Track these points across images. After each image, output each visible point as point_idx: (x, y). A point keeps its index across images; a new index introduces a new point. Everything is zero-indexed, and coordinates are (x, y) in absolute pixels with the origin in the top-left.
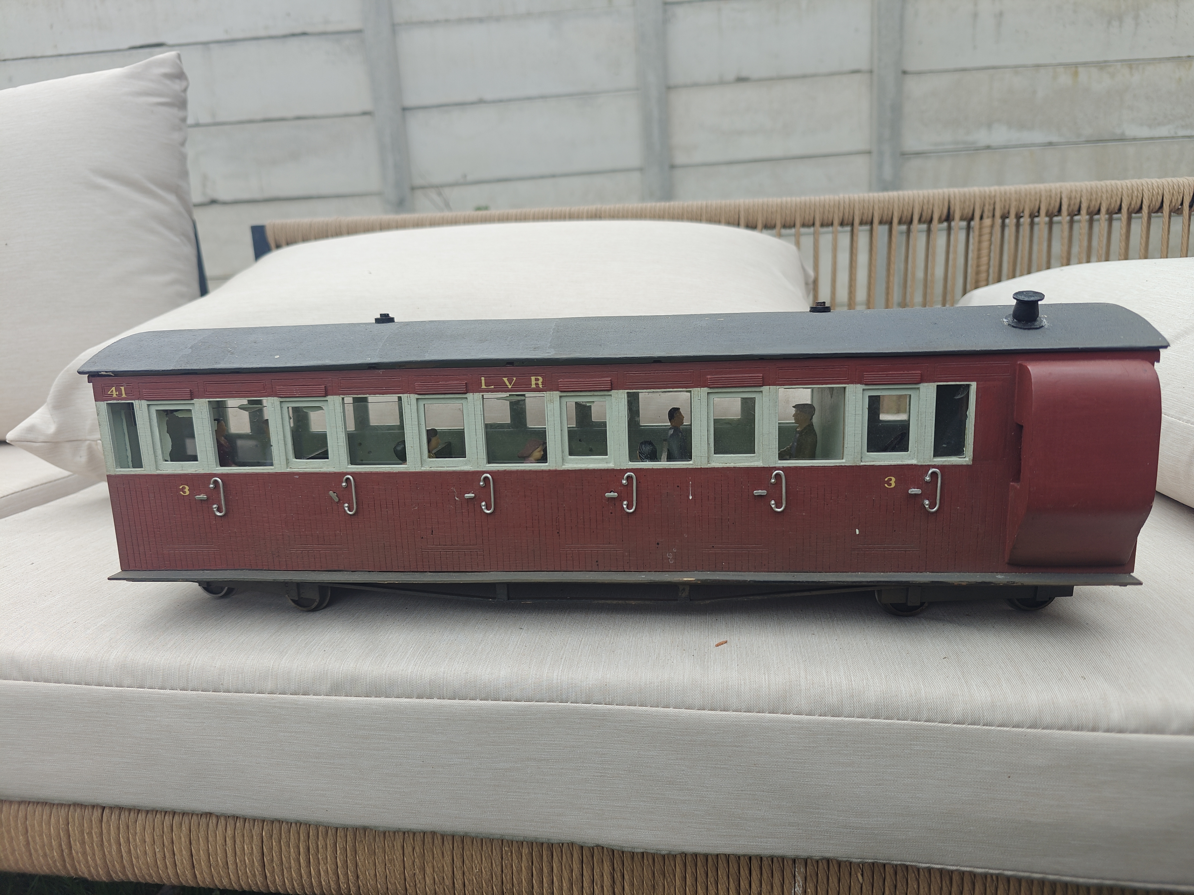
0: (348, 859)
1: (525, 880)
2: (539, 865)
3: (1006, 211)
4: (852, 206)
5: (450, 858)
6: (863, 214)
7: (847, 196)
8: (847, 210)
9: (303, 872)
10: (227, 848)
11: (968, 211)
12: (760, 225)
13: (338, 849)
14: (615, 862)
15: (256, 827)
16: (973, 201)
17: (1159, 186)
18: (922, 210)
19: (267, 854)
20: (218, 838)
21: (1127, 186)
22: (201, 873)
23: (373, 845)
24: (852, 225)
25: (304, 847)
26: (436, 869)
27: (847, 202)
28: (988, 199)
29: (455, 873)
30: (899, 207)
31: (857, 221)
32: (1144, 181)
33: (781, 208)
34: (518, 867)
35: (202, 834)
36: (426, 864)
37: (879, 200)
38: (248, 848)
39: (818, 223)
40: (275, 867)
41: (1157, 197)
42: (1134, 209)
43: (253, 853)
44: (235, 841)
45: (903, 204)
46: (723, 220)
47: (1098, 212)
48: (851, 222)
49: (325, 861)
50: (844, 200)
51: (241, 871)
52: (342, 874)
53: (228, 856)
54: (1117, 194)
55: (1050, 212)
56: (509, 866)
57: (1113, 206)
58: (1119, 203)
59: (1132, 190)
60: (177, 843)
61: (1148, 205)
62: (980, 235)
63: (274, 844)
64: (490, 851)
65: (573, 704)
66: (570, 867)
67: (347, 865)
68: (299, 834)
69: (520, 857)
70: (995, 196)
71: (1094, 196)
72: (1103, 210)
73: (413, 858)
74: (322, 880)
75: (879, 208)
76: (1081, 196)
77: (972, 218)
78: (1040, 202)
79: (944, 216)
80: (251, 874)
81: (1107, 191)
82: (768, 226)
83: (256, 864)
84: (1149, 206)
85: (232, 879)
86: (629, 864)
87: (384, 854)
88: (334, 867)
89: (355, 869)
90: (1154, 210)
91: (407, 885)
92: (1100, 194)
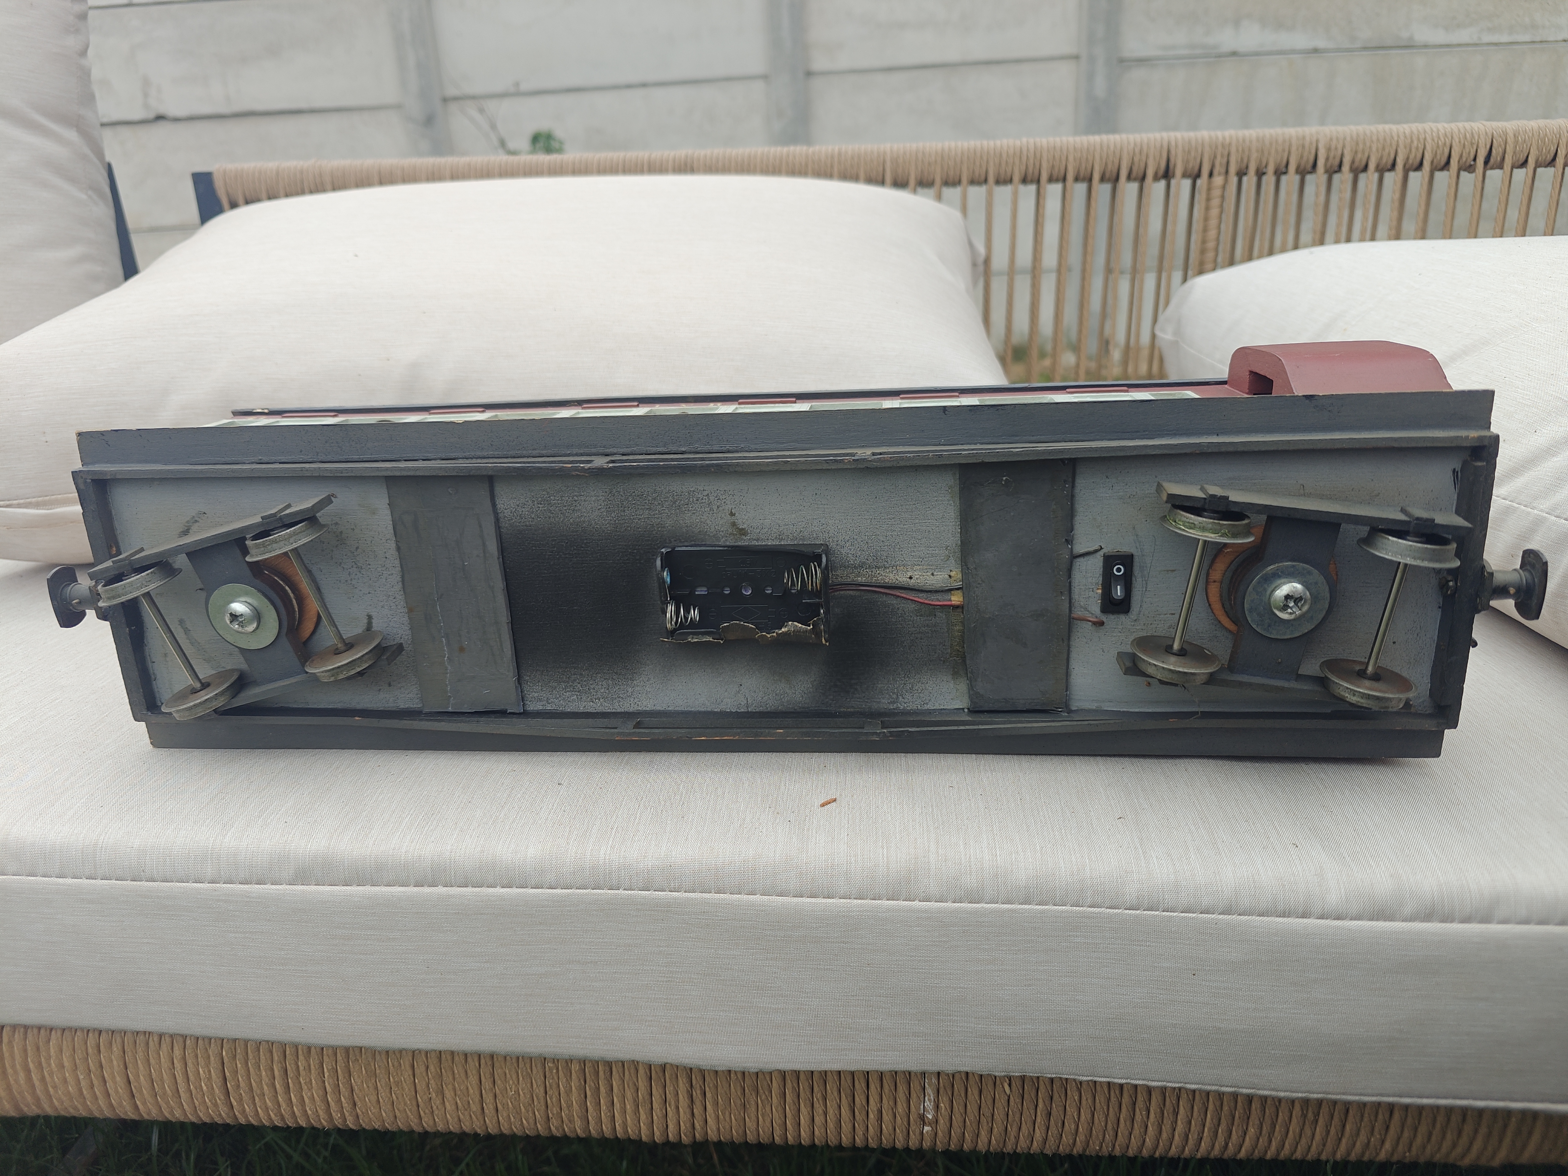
0: (340, 1083)
1: (576, 1102)
2: (595, 1084)
3: (1244, 165)
4: (1038, 156)
5: (476, 1078)
6: (1053, 166)
7: (1031, 141)
8: (1032, 161)
9: (280, 1099)
10: (176, 1072)
11: (1193, 165)
12: (912, 182)
13: (325, 1070)
14: (693, 1077)
15: (212, 1045)
16: (1200, 151)
17: (1448, 134)
18: (1133, 163)
19: (231, 1079)
20: (163, 1060)
21: (1404, 133)
22: (144, 1103)
23: (372, 1064)
24: (1038, 182)
25: (280, 1068)
26: (459, 1093)
27: (1032, 151)
28: (1220, 148)
29: (484, 1096)
30: (1101, 158)
31: (1044, 177)
32: (1428, 126)
33: (942, 157)
34: (566, 1087)
35: (140, 1055)
36: (444, 1086)
37: (1075, 148)
38: (204, 1072)
39: (991, 179)
40: (243, 1094)
41: (1443, 150)
42: (1412, 164)
43: (211, 1077)
44: (186, 1064)
45: (1107, 154)
46: (862, 175)
47: (1365, 168)
48: (1036, 179)
49: (309, 1085)
50: (1028, 146)
51: (197, 1100)
52: (333, 1101)
53: (178, 1081)
54: (1391, 145)
55: (1302, 167)
56: (554, 1086)
57: (1384, 160)
58: (1392, 156)
59: (1411, 138)
60: (108, 1068)
61: (1431, 159)
62: (1208, 199)
63: (239, 1066)
64: (528, 1068)
65: (626, 891)
66: (635, 1085)
67: (339, 1090)
68: (271, 1052)
69: (569, 1074)
70: (1230, 144)
71: (1361, 146)
72: (1372, 166)
73: (427, 1079)
74: (307, 1109)
75: (1075, 159)
76: (1344, 147)
77: (1198, 175)
78: (1289, 153)
79: (1161, 172)
80: (212, 1103)
81: (1378, 140)
82: (924, 183)
83: (217, 1091)
84: (1432, 162)
85: (186, 1110)
86: (712, 1080)
87: (387, 1075)
88: (321, 1093)
89: (351, 1095)
90: (1439, 167)
91: (422, 1113)
92: (1368, 144)
